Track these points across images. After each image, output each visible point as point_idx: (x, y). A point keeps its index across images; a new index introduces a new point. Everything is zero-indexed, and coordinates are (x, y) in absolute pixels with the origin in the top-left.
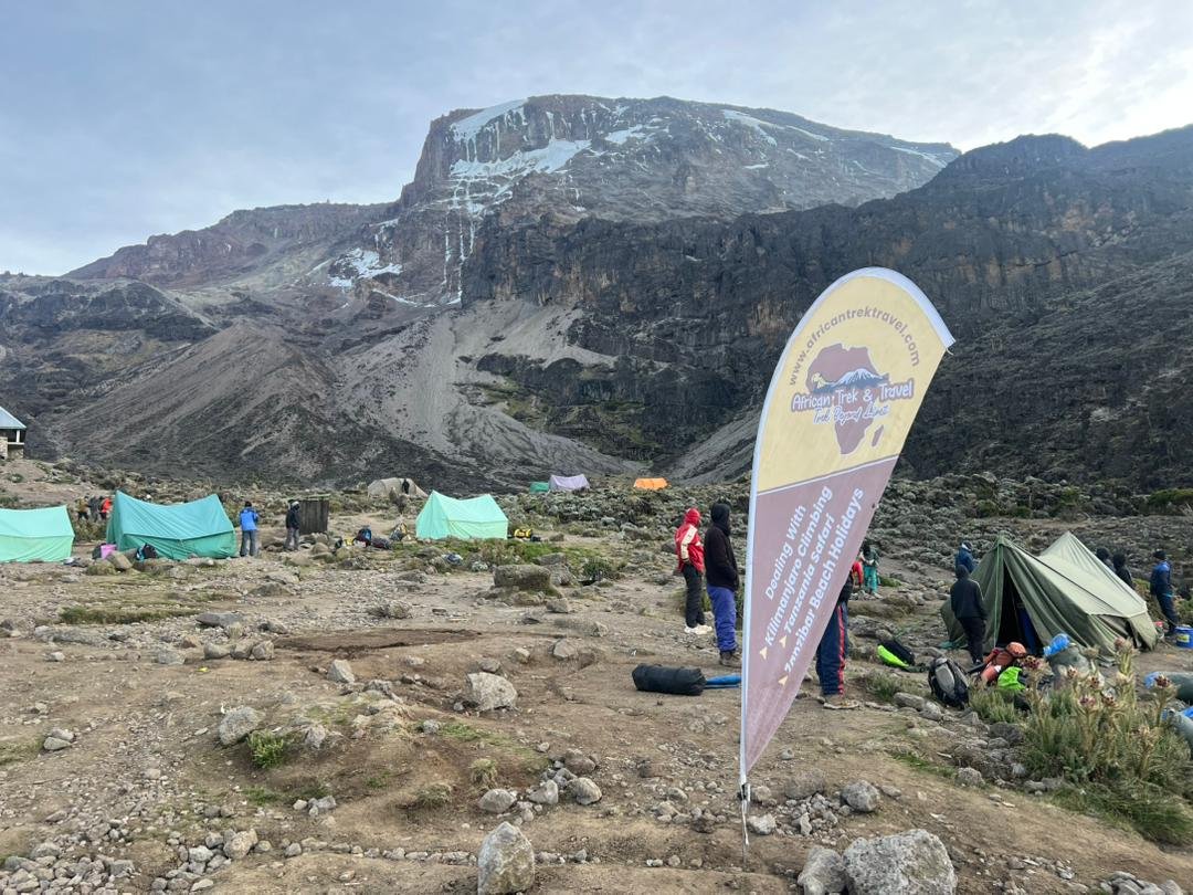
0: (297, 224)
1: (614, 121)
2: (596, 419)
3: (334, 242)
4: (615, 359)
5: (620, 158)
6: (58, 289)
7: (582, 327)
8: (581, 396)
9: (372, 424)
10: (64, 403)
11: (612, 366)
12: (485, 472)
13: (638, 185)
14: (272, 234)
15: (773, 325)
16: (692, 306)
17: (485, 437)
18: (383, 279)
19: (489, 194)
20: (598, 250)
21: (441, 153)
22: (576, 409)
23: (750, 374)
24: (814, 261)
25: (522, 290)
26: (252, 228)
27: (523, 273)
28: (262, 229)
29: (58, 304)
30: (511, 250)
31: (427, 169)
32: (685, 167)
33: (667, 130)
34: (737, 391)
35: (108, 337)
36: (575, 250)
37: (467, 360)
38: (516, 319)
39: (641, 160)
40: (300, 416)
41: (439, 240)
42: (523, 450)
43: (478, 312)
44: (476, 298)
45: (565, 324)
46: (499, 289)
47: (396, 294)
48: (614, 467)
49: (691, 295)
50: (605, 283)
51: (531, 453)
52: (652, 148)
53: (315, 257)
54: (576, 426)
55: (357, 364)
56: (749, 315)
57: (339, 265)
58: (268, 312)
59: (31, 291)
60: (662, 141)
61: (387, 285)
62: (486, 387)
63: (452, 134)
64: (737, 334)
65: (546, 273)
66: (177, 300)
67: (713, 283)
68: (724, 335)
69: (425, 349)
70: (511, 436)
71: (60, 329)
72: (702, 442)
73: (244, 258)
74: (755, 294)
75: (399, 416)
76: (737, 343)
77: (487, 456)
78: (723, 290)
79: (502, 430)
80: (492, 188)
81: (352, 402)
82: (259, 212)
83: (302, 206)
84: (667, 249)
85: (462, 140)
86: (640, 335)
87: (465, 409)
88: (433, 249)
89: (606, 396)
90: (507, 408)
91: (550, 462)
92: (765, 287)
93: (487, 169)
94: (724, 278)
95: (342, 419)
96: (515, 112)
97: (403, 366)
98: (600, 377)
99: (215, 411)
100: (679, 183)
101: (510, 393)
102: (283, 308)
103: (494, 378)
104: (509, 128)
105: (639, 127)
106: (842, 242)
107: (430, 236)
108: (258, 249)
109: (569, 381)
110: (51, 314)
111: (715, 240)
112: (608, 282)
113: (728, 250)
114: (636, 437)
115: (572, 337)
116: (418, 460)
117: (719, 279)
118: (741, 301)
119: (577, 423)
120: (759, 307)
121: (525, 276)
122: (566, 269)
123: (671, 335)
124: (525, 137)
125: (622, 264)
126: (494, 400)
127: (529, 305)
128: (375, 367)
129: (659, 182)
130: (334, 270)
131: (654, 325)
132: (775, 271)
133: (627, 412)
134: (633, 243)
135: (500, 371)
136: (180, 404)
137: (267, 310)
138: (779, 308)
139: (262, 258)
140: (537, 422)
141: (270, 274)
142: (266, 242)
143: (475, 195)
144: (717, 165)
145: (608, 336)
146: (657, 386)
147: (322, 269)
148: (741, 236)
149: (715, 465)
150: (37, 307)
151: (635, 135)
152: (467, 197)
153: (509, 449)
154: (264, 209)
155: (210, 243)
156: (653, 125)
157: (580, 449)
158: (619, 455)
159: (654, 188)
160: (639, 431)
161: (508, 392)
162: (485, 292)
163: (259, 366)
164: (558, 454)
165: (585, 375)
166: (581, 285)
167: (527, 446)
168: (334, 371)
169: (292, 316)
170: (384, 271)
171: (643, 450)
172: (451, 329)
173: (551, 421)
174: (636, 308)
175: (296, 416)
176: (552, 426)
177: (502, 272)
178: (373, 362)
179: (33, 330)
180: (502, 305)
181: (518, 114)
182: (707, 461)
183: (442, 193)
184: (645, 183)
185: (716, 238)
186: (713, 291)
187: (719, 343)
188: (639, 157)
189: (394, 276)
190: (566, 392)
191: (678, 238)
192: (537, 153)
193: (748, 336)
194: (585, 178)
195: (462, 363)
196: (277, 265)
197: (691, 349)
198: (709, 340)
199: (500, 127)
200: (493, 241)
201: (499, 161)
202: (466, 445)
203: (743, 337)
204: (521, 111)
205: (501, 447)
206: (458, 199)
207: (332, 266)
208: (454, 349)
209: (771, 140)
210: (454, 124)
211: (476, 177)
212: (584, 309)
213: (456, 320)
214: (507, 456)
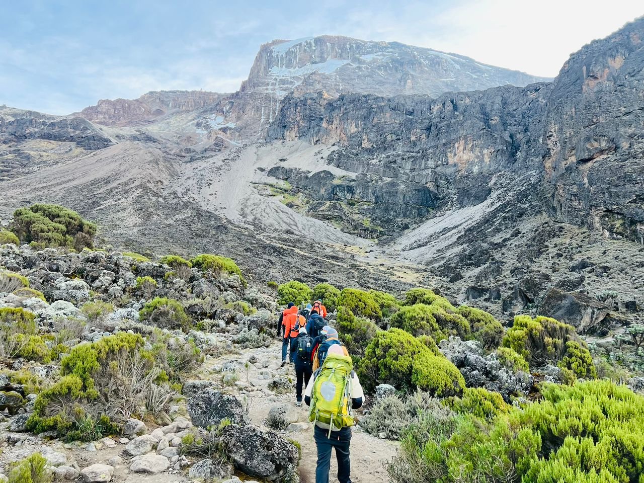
0: (182, 101)
1: (365, 50)
2: (341, 210)
3: (201, 111)
4: (356, 174)
5: (367, 69)
6: (30, 116)
7: (337, 155)
8: (332, 195)
9: (191, 200)
10: (8, 176)
11: (354, 178)
12: (257, 234)
13: (377, 84)
14: (168, 105)
15: (465, 157)
16: (409, 145)
17: (264, 214)
18: (224, 130)
19: (290, 86)
20: (351, 109)
21: (265, 61)
22: (328, 203)
23: (448, 188)
24: (496, 118)
25: (302, 134)
26: (158, 101)
27: (304, 125)
28: (163, 102)
29: (28, 123)
30: (297, 110)
31: (256, 71)
32: (407, 74)
33: (397, 55)
34: (439, 198)
35: (54, 144)
36: (337, 110)
37: (262, 170)
38: (296, 150)
39: (381, 70)
40: (143, 190)
41: (258, 109)
42: (289, 225)
43: (274, 145)
44: (274, 139)
45: (326, 154)
46: (288, 134)
47: (231, 139)
48: (351, 241)
49: (409, 138)
50: (353, 129)
51: (294, 227)
52: (387, 63)
53: (190, 118)
54: (327, 213)
55: (193, 167)
56: (449, 150)
57: (202, 122)
58: (154, 142)
59: (14, 115)
60: (394, 61)
61: (226, 134)
62: (272, 186)
63: (271, 52)
64: (440, 162)
65: (317, 125)
66: (101, 129)
67: (425, 131)
68: (431, 163)
69: (237, 162)
70: (283, 216)
71: (26, 138)
72: (414, 229)
73: (151, 116)
74: (453, 136)
75: (211, 198)
76: (439, 168)
77: (263, 226)
78: (431, 136)
79: (277, 212)
80: (291, 83)
81: (182, 187)
82: (163, 93)
83: (187, 92)
84: (395, 110)
85: (277, 55)
86: (374, 161)
87: (255, 197)
88: (254, 115)
89: (349, 196)
90: (283, 199)
91: (306, 234)
92: (461, 132)
93: (290, 72)
94: (433, 128)
95: (172, 196)
96: (308, 41)
97: (220, 169)
98: (346, 184)
99: (92, 184)
100: (402, 83)
101: (286, 191)
102: (164, 141)
103: (277, 181)
104: (305, 50)
105: (380, 53)
106: (515, 108)
107: (253, 107)
108: (159, 112)
109: (325, 184)
110: (22, 129)
111: (427, 106)
112: (356, 129)
113: (435, 113)
114: (367, 223)
115: (330, 160)
116: (212, 223)
117: (429, 129)
118: (444, 141)
119: (328, 211)
120: (456, 145)
121: (305, 127)
122: (330, 122)
123: (395, 162)
124: (313, 56)
125: (366, 118)
126: (275, 194)
127: (305, 144)
128: (204, 169)
129: (390, 83)
130: (198, 125)
131: (383, 156)
132: (469, 122)
133: (363, 207)
134: (373, 106)
135: (281, 177)
136: (74, 179)
137: (154, 141)
138: (470, 146)
139: (160, 117)
140: (301, 210)
141: (162, 125)
142: (164, 109)
143: (282, 86)
144: (425, 76)
145: (353, 160)
146: (384, 191)
147: (193, 124)
148: (444, 104)
149: (427, 243)
150: (15, 124)
151: (378, 57)
152: (277, 87)
153: (279, 223)
154: (166, 92)
155: (132, 106)
156: (388, 52)
157: (328, 228)
158: (354, 234)
159: (387, 86)
160: (370, 219)
161: (284, 190)
162: (280, 136)
163: (131, 163)
164: (312, 229)
165: (336, 182)
166: (338, 132)
167: (292, 223)
168: (179, 170)
169: (168, 145)
170: (225, 126)
171: (372, 232)
172: (255, 153)
173: (311, 209)
174: (372, 146)
175: (141, 190)
176: (311, 212)
177: (291, 123)
178: (202, 167)
179: (10, 137)
180: (288, 142)
181: (310, 43)
182: (419, 240)
183: (263, 83)
184: (381, 83)
185: (428, 105)
186: (424, 136)
187: (426, 168)
188: (379, 68)
189: (231, 129)
190: (322, 191)
191: (402, 104)
192: (320, 65)
193: (447, 164)
194: (346, 78)
195: (258, 171)
196: (167, 120)
197: (408, 171)
198: (420, 166)
199: (299, 48)
200: (287, 105)
201: (297, 68)
202: (250, 218)
203: (443, 164)
204: (312, 42)
205: (274, 222)
206: (272, 87)
207: (197, 123)
208: (255, 163)
209: (458, 67)
210: (273, 46)
211: (283, 76)
212: (339, 146)
213: (259, 148)
214: (277, 227)
